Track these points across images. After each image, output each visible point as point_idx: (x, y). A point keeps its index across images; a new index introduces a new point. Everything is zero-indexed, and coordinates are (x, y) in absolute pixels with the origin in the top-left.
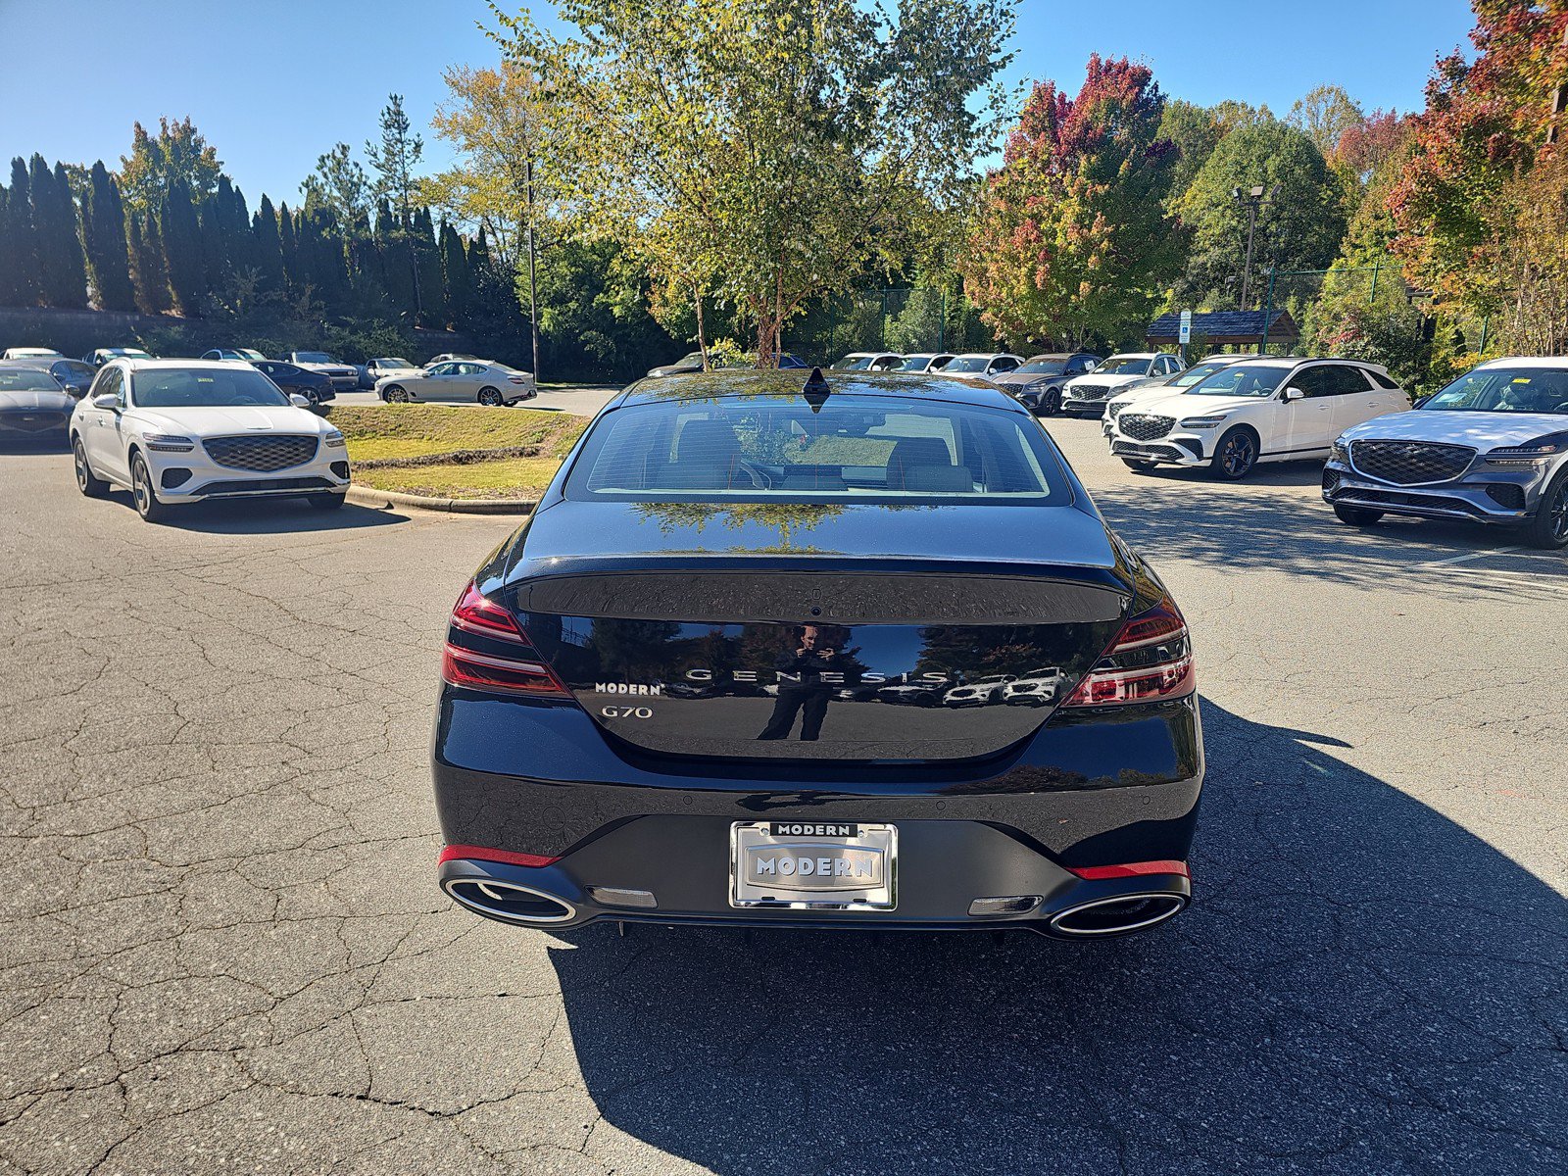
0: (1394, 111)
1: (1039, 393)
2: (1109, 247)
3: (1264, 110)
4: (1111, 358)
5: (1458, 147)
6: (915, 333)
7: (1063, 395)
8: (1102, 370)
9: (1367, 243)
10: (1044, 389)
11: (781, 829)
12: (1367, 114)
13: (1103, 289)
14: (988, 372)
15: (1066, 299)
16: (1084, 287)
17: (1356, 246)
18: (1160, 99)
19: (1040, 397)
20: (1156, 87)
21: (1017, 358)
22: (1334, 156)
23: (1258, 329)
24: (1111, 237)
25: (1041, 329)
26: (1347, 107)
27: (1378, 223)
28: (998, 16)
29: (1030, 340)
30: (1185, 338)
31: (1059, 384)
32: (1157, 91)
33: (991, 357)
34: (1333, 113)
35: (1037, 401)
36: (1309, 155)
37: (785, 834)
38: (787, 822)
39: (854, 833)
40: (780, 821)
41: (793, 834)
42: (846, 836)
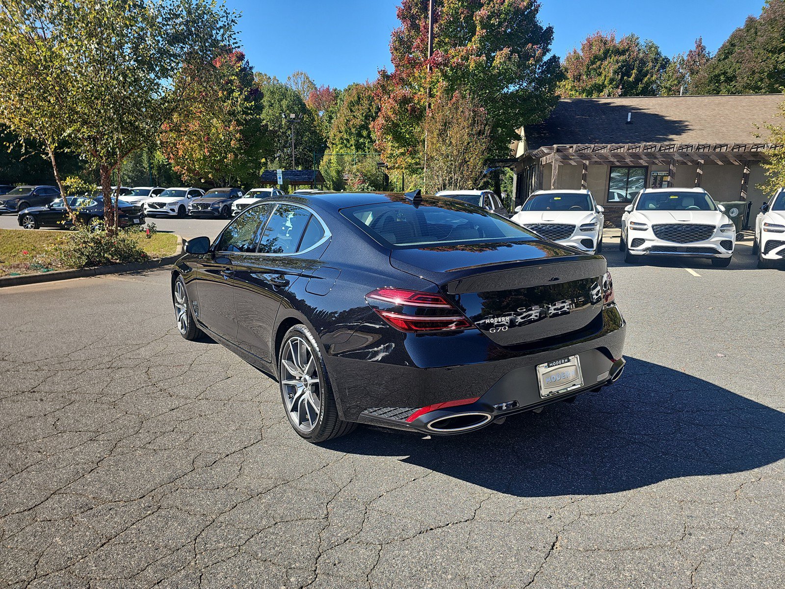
0: (329, 87)
1: (219, 208)
2: (240, 137)
3: (275, 78)
4: (251, 190)
5: (397, 107)
6: (128, 176)
7: (232, 208)
8: (249, 196)
9: (338, 143)
10: (221, 205)
11: (550, 365)
12: (318, 87)
13: (240, 157)
14: (188, 197)
15: (221, 161)
16: (230, 156)
17: (333, 144)
18: (251, 68)
19: (220, 209)
20: (248, 62)
21: (201, 191)
22: (309, 103)
23: (310, 179)
24: (241, 132)
25: (210, 176)
26: (309, 82)
27: (341, 135)
28: (230, 22)
29: (203, 181)
30: (280, 182)
31: (229, 203)
32: (248, 64)
33: (187, 189)
34: (304, 84)
35: (219, 211)
36: (298, 102)
37: (551, 366)
38: (551, 362)
39: (569, 361)
40: (550, 362)
41: (553, 366)
42: (566, 362)
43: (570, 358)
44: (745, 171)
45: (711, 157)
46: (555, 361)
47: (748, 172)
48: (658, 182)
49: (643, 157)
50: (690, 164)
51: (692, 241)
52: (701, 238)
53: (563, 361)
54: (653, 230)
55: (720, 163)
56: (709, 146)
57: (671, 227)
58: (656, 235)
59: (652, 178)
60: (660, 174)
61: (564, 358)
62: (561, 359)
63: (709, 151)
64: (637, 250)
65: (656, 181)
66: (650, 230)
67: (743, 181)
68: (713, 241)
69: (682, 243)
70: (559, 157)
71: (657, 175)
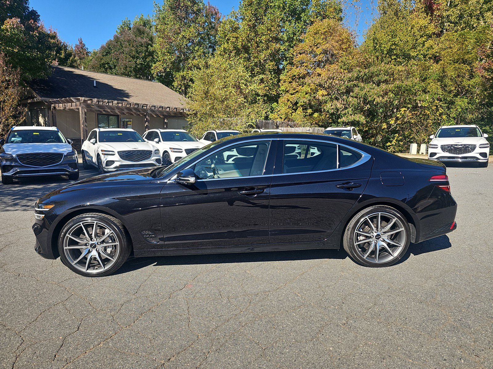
44: (166, 121)
45: (164, 113)
47: (167, 122)
48: (125, 125)
49: (133, 110)
50: (141, 115)
51: (142, 160)
52: (146, 158)
54: (119, 154)
55: (155, 116)
56: (163, 107)
57: (129, 153)
58: (121, 157)
59: (122, 122)
60: (126, 120)
63: (162, 109)
64: (111, 168)
65: (124, 124)
66: (117, 155)
67: (165, 126)
68: (152, 160)
69: (136, 162)
70: (84, 106)
71: (124, 121)
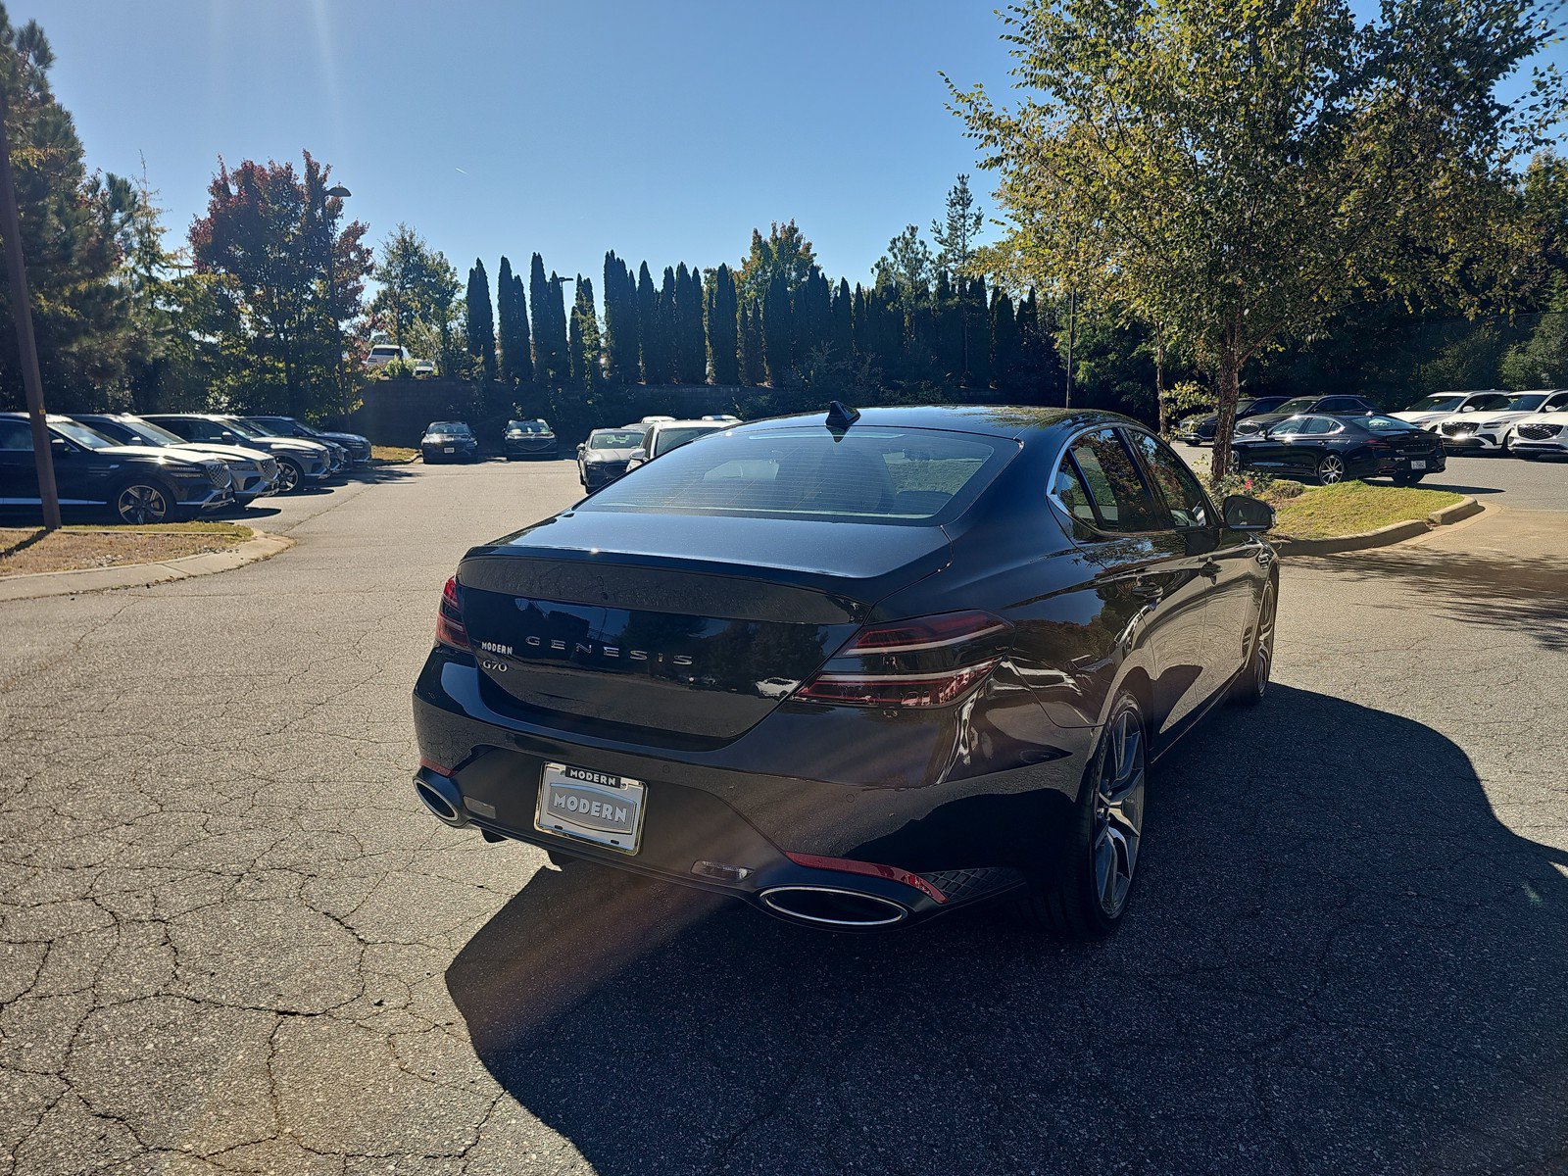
11: (573, 773)
37: (573, 777)
38: (578, 768)
39: (618, 785)
40: (573, 766)
41: (578, 778)
42: (612, 785)
43: (624, 780)
46: (586, 769)
53: (603, 779)
61: (610, 774)
62: (601, 772)
